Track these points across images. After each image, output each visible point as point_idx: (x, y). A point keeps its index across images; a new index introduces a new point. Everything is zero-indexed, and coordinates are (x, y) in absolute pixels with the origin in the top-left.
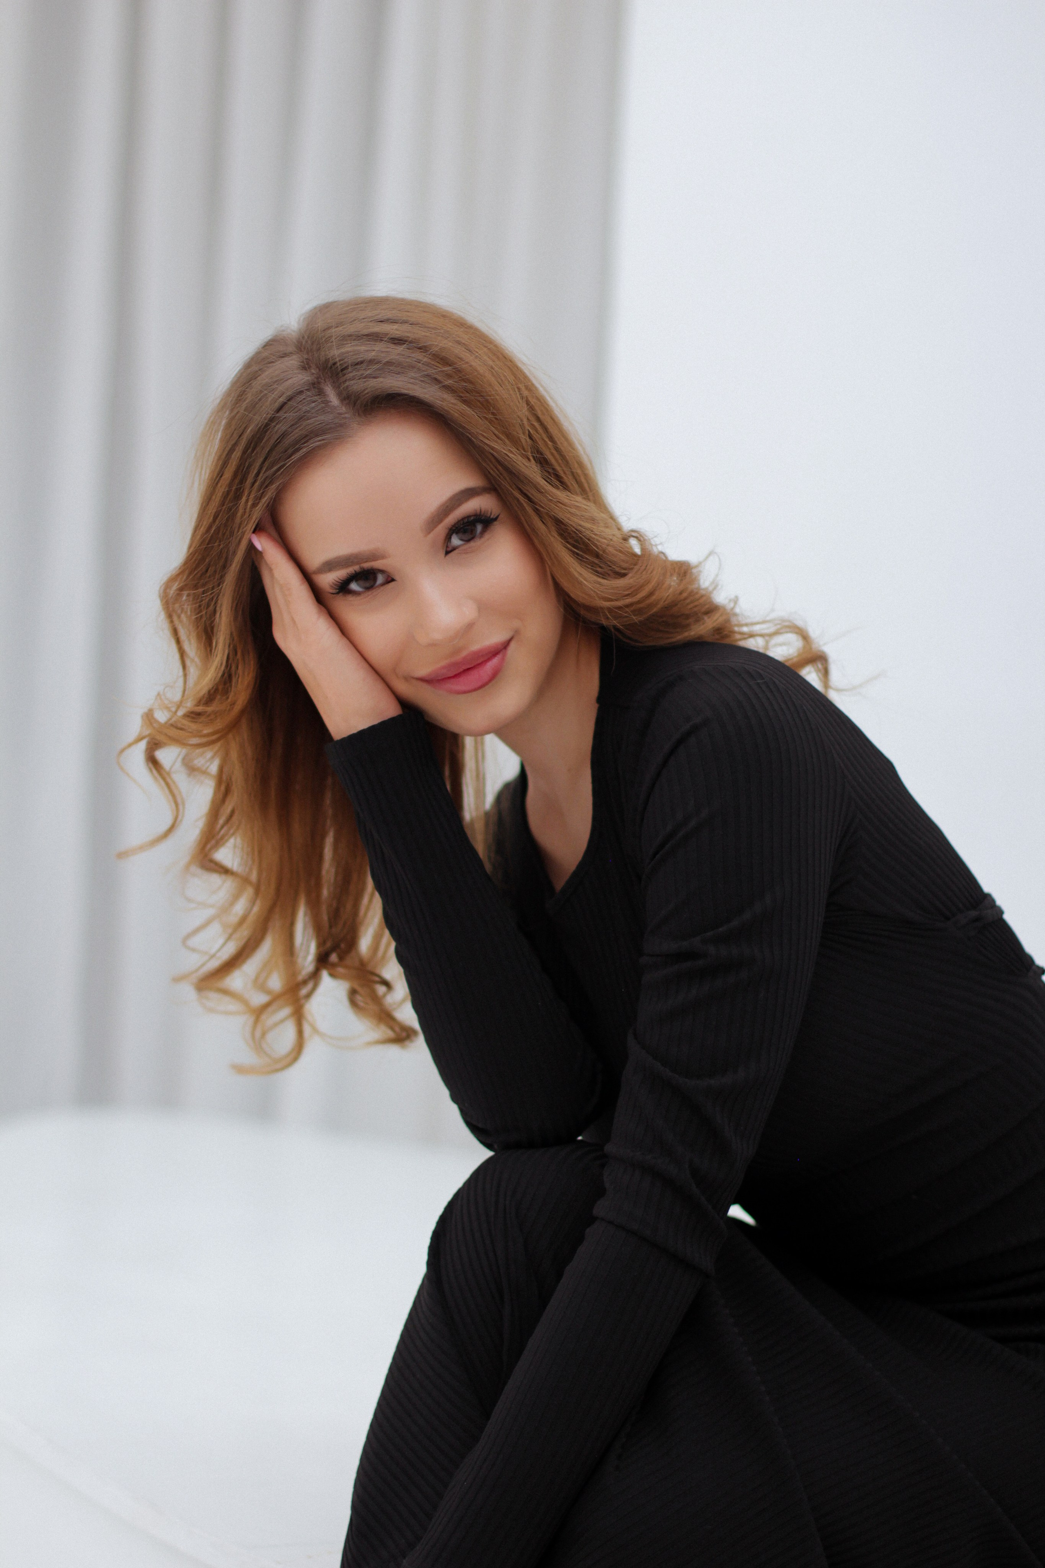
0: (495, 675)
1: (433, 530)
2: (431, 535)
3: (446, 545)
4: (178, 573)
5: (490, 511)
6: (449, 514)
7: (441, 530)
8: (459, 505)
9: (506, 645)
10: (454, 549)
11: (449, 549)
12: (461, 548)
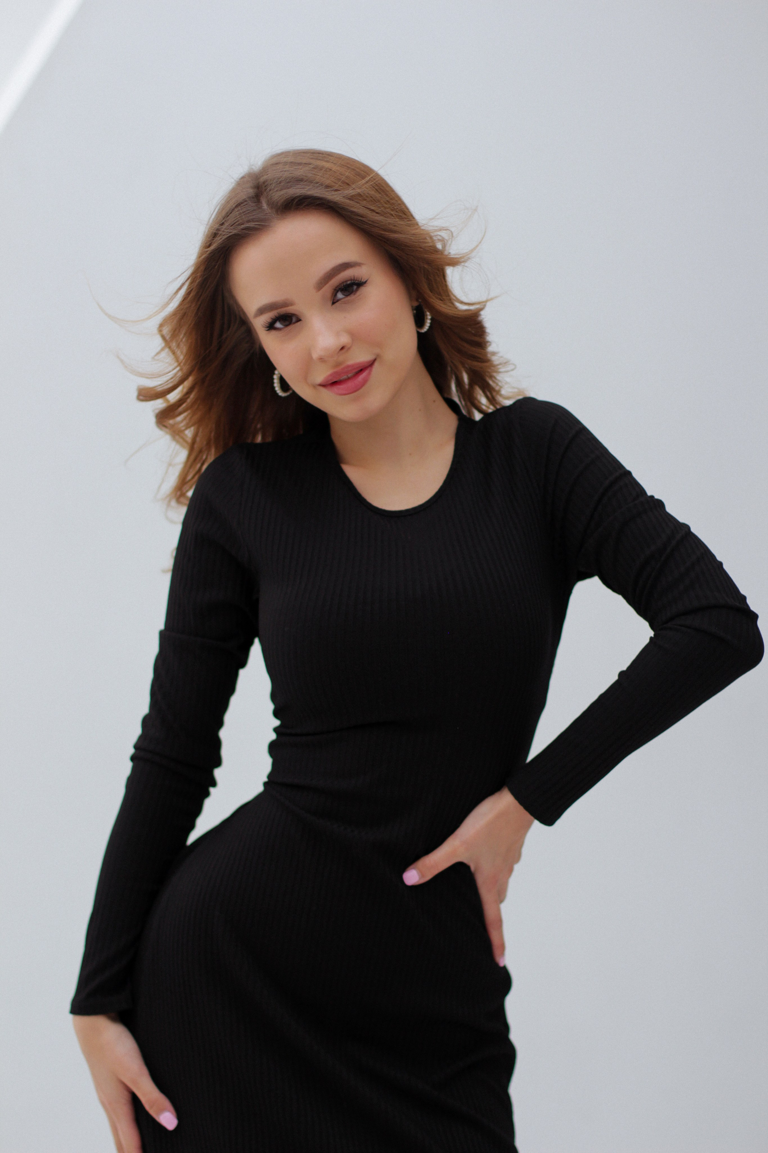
0: (365, 382)
1: (322, 288)
2: (321, 292)
3: (333, 298)
4: (182, 300)
5: (360, 278)
6: (332, 279)
7: (328, 289)
8: (339, 273)
9: (371, 365)
10: (338, 301)
11: (335, 301)
12: (342, 300)
